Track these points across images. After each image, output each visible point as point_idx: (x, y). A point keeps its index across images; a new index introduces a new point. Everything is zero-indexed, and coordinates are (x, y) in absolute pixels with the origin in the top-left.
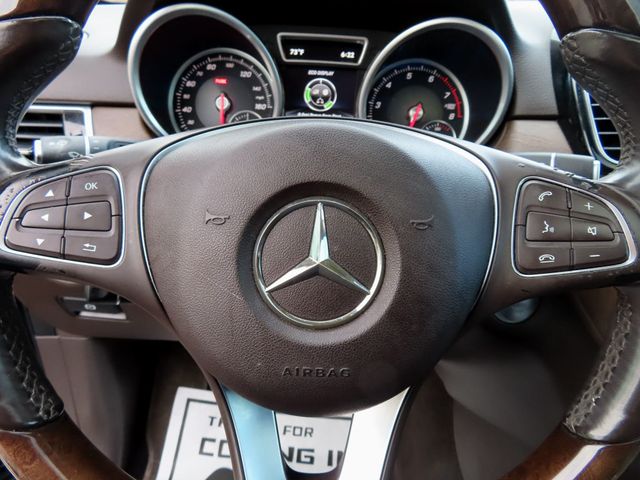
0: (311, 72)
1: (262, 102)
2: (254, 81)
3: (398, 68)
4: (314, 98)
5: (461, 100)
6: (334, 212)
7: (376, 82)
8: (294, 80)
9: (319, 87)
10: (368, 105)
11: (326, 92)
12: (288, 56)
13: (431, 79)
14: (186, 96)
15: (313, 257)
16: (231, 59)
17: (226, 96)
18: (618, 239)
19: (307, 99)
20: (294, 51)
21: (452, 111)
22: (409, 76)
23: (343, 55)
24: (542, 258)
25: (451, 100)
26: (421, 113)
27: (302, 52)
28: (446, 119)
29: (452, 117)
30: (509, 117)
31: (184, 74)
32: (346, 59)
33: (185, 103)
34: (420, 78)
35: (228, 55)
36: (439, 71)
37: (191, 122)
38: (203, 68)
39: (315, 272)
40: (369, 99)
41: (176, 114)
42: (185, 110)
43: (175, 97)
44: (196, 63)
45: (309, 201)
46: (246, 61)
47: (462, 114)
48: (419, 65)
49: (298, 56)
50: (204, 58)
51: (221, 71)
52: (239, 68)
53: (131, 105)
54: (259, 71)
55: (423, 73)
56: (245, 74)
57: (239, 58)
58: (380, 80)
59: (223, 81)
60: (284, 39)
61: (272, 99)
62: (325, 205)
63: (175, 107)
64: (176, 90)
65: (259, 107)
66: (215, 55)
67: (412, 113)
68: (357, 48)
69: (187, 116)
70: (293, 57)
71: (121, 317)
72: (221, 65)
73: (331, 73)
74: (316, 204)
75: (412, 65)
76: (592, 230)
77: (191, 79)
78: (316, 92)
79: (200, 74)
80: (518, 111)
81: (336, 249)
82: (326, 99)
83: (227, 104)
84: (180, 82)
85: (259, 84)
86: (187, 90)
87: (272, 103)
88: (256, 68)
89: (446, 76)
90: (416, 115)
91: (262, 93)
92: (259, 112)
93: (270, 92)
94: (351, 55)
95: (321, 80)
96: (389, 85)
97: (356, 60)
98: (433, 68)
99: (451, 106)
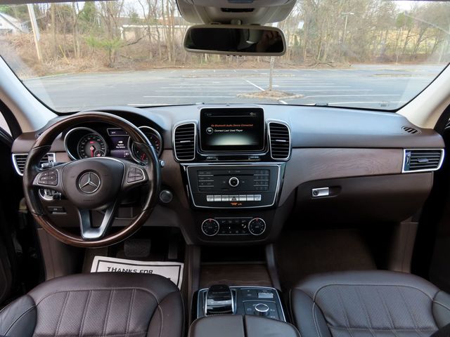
1: (103, 147)
12: (110, 134)
13: (151, 138)
16: (95, 136)
17: (93, 146)
30: (163, 149)
37: (84, 155)
42: (82, 151)
43: (79, 148)
44: (85, 138)
46: (99, 136)
49: (114, 134)
50: (87, 136)
52: (97, 139)
53: (65, 152)
59: (92, 142)
60: (109, 130)
63: (79, 151)
66: (90, 135)
71: (66, 213)
72: (92, 138)
76: (138, 175)
77: (83, 142)
79: (86, 141)
83: (93, 149)
84: (80, 143)
85: (103, 143)
86: (82, 145)
88: (101, 138)
92: (103, 150)
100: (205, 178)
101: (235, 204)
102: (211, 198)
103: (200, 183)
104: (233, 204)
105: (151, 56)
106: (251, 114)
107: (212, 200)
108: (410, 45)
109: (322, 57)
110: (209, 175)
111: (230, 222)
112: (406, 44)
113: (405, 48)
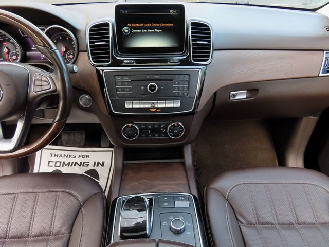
3: (57, 36)
13: (67, 38)
16: (7, 36)
22: (61, 38)
24: (37, 89)
36: (70, 36)
52: (9, 39)
56: (11, 41)
59: (5, 43)
65: (17, 50)
66: (2, 36)
72: (4, 39)
75: (61, 34)
96: (55, 41)
98: (67, 35)
100: (123, 83)
101: (154, 110)
102: (129, 104)
103: (117, 89)
104: (152, 110)
106: (172, 11)
107: (130, 106)
110: (127, 80)
111: (150, 127)
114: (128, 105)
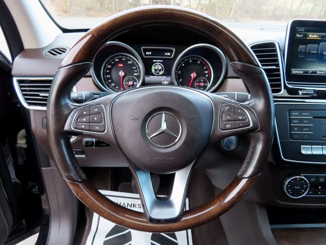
0: (154, 61)
1: (136, 72)
2: (133, 65)
3: (186, 59)
4: (156, 70)
5: (210, 69)
6: (168, 115)
7: (179, 64)
8: (148, 64)
9: (157, 66)
10: (176, 73)
11: (160, 68)
12: (146, 55)
13: (199, 62)
14: (108, 71)
15: (162, 128)
16: (124, 57)
17: (123, 71)
18: (247, 120)
19: (153, 71)
20: (148, 53)
21: (207, 74)
22: (191, 61)
23: (166, 54)
24: (227, 126)
25: (206, 70)
26: (195, 75)
27: (150, 53)
28: (205, 77)
29: (207, 76)
30: (226, 77)
31: (107, 63)
32: (167, 56)
33: (107, 74)
34: (195, 62)
35: (123, 55)
36: (202, 59)
37: (110, 81)
38: (114, 61)
39: (163, 132)
40: (176, 70)
41: (104, 78)
42: (107, 76)
43: (104, 72)
44: (111, 58)
45: (160, 112)
46: (130, 57)
47: (211, 75)
48: (194, 57)
49: (149, 55)
50: (114, 57)
51: (121, 61)
52: (127, 60)
53: (91, 76)
54: (135, 61)
55: (196, 60)
56: (130, 62)
57: (127, 56)
58: (180, 63)
59: (122, 65)
60: (144, 49)
61: (140, 71)
62: (165, 113)
63: (104, 75)
64: (104, 69)
65: (135, 74)
66: (118, 55)
67: (192, 75)
68: (171, 51)
69: (108, 79)
70: (148, 55)
71: (84, 156)
72: (120, 59)
73: (162, 61)
74: (162, 113)
75: (192, 57)
76: (240, 118)
77: (109, 65)
78: (156, 68)
79: (113, 63)
80: (229, 75)
81: (168, 125)
82: (160, 70)
83: (123, 74)
84: (105, 66)
85: (135, 66)
86: (108, 69)
87: (140, 73)
88: (134, 60)
89: (204, 61)
90: (194, 76)
91: (136, 69)
92: (135, 76)
93: (139, 69)
94: (169, 54)
95: (158, 63)
96: (183, 65)
97: (171, 56)
98: (199, 58)
99: (206, 72)
100: (301, 121)
103: (291, 128)
105: (99, 5)
107: (309, 152)
108: (295, 8)
109: (230, 12)
110: (307, 116)
112: (291, 6)
113: (290, 9)
114: (306, 150)
